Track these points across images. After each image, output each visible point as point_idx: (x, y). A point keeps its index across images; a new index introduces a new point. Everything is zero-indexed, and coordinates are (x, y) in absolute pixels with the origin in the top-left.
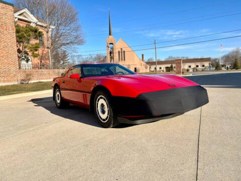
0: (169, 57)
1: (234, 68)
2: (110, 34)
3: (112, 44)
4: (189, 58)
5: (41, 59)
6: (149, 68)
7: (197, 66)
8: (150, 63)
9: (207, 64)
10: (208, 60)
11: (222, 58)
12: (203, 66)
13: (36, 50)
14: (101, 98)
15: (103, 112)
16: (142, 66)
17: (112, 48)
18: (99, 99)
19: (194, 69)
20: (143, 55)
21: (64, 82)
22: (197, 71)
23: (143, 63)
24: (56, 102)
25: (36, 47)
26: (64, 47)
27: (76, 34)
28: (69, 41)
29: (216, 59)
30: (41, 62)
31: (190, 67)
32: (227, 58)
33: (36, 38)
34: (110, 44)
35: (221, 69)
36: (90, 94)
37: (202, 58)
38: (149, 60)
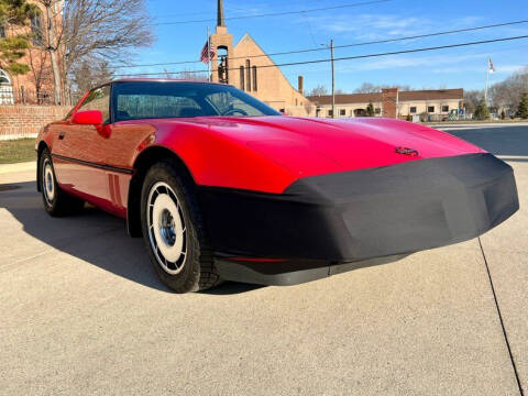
0: (365, 85)
1: (517, 115)
2: (219, 24)
3: (226, 48)
4: (411, 89)
5: (39, 80)
6: (314, 112)
7: (431, 109)
8: (318, 99)
9: (454, 105)
10: (457, 94)
11: (491, 90)
12: (446, 109)
13: (21, 55)
14: (162, 190)
15: (170, 240)
16: (299, 106)
17: (225, 59)
18: (155, 195)
19: (422, 115)
20: (300, 79)
21: (61, 138)
22: (429, 120)
23: (301, 99)
24: (45, 196)
25: (19, 46)
26: (101, 51)
27: (130, 18)
28: (114, 35)
29: (475, 94)
30: (38, 87)
31: (413, 110)
32: (501, 91)
33: (18, 21)
34: (219, 47)
35: (487, 118)
36: (130, 177)
37: (442, 88)
38: (315, 91)
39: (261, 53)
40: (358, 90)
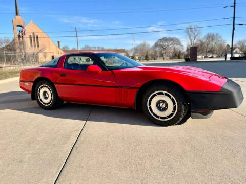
1: (145, 59)
2: (17, 14)
3: (21, 26)
14: (161, 93)
17: (21, 32)
20: (59, 42)
23: (61, 52)
34: (18, 26)
36: (137, 90)
39: (41, 31)
40: (83, 48)
